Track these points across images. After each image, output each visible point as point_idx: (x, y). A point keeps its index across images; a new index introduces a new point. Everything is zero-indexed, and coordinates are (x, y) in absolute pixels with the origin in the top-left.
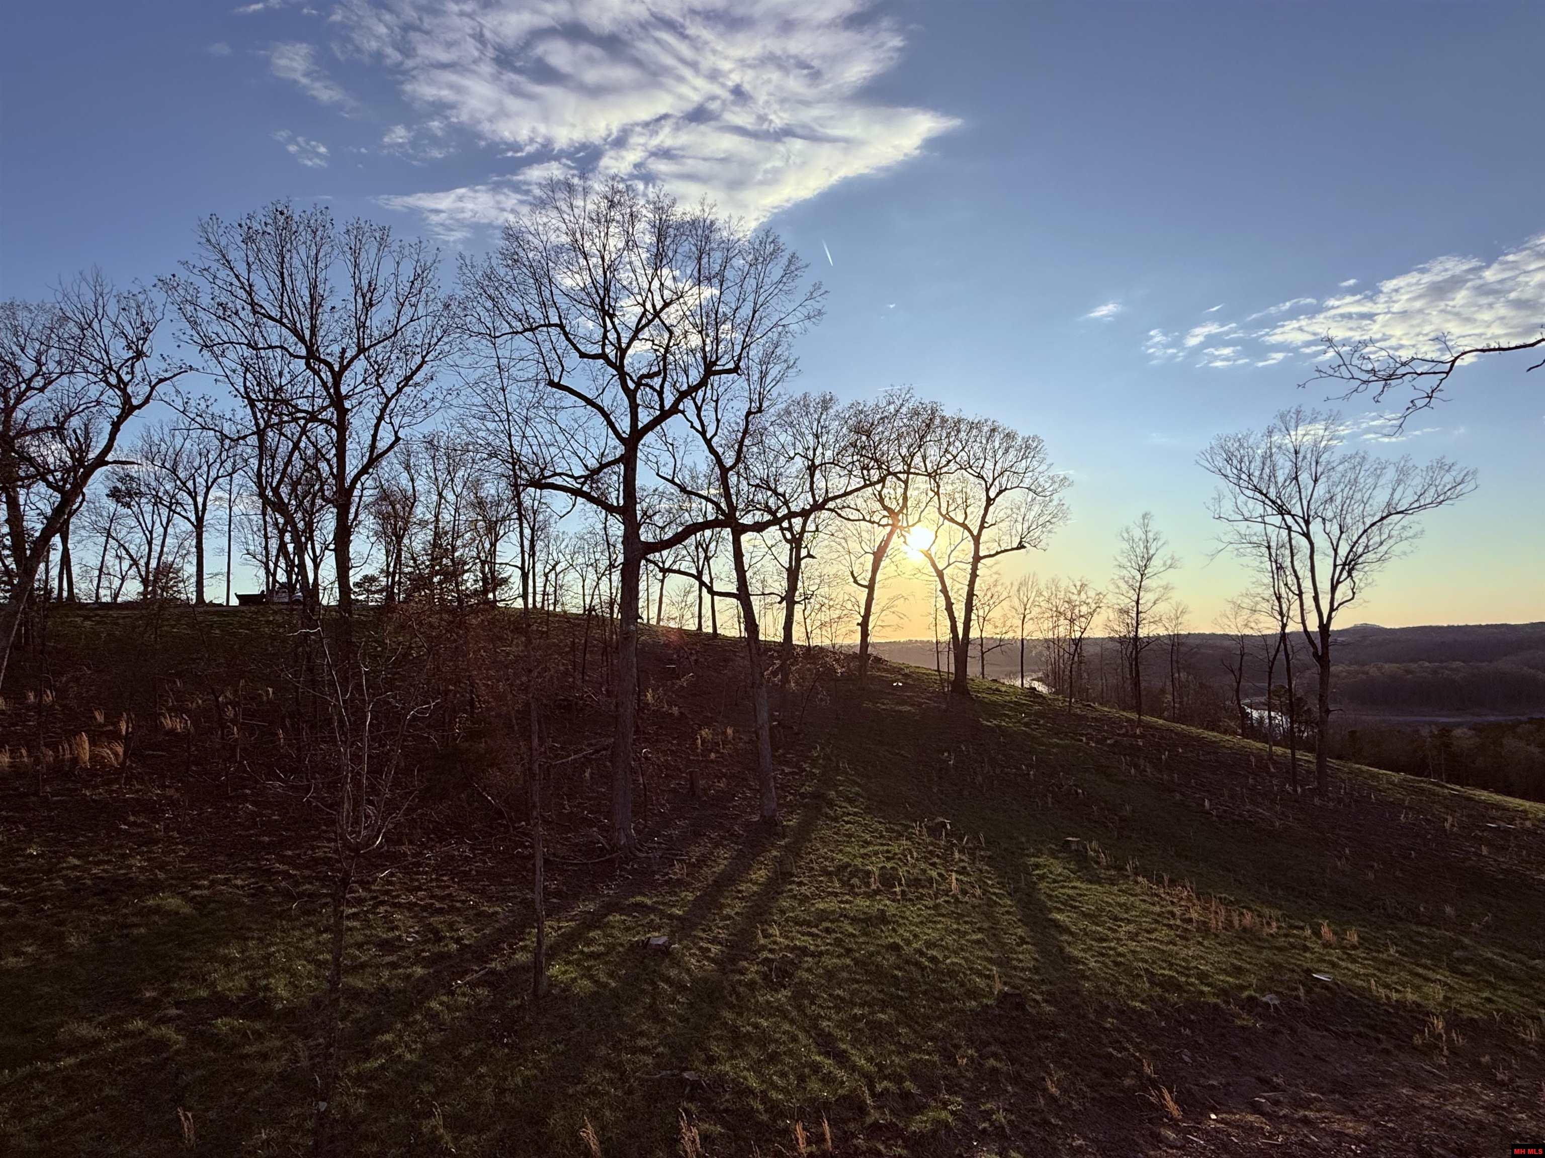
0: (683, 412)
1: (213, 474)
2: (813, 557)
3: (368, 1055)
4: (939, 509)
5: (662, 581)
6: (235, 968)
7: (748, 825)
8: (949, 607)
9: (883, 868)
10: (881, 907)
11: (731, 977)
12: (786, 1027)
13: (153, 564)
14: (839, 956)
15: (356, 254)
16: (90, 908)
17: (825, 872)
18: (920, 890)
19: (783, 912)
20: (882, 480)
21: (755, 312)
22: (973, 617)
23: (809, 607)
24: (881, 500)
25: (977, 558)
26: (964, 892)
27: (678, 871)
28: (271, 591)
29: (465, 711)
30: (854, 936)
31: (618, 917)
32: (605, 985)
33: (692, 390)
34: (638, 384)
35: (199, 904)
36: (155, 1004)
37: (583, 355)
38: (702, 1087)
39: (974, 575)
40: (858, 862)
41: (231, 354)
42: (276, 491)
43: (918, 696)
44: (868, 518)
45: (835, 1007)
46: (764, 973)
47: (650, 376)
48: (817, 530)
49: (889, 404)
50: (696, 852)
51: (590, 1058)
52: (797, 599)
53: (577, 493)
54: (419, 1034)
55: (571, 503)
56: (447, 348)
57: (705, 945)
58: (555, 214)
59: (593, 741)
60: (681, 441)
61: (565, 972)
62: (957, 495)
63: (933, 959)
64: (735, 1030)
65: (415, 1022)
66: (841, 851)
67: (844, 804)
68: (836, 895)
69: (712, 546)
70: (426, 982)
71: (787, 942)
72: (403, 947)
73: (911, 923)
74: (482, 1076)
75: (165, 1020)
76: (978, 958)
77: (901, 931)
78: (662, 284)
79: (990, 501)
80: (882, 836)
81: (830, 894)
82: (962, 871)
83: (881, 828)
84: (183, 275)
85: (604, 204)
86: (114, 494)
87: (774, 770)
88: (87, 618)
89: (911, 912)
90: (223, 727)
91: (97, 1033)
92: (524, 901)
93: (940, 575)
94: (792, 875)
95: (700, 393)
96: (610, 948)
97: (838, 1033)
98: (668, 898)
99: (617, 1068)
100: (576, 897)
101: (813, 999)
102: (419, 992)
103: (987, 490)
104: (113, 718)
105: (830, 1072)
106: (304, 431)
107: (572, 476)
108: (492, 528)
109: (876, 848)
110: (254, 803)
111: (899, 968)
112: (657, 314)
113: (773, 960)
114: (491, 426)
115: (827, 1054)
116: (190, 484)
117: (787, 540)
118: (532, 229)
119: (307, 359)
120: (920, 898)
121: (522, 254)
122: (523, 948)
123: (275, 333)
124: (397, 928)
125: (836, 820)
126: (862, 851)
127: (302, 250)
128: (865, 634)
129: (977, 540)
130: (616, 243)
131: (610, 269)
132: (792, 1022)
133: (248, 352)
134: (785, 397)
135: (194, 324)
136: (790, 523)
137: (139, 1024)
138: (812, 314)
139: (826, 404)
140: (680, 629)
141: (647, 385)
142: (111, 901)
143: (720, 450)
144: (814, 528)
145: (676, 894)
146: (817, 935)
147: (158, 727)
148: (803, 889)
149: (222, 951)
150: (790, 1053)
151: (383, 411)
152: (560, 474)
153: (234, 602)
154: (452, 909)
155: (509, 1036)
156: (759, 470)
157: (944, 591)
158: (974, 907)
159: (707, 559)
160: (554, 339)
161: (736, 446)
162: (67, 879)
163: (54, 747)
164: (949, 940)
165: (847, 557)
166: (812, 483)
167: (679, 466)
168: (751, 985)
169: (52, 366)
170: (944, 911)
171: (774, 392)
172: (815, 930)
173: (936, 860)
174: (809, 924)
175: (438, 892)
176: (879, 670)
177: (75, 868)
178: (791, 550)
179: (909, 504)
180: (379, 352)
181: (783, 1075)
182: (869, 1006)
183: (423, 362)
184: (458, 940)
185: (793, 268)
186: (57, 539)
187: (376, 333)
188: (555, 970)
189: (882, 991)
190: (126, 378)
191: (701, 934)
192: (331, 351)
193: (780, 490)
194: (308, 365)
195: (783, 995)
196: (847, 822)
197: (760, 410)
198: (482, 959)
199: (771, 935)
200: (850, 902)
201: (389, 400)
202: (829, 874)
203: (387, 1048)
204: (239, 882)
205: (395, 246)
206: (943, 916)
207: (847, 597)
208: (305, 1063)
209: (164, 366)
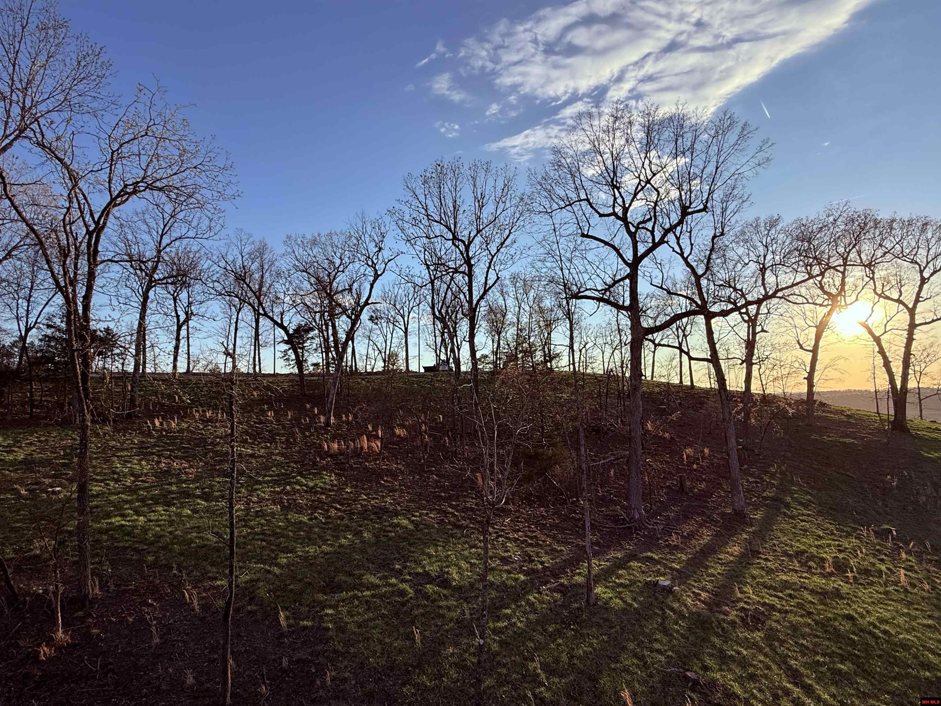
0: (667, 242)
1: (411, 305)
2: (766, 332)
3: (498, 619)
4: (875, 290)
5: (654, 352)
6: (434, 559)
7: (723, 515)
8: (887, 364)
9: (835, 557)
10: (836, 586)
11: (717, 615)
12: (762, 658)
13: (387, 353)
14: (802, 616)
15: (474, 179)
16: (371, 520)
17: (785, 553)
18: (871, 578)
19: (754, 577)
20: (822, 274)
21: (717, 168)
22: (910, 371)
23: (763, 366)
24: (822, 288)
25: (913, 326)
26: (914, 586)
27: (674, 540)
28: (438, 364)
29: (539, 431)
30: (813, 603)
31: (636, 564)
32: (631, 605)
33: (672, 228)
34: (637, 228)
35: (416, 525)
36: (400, 572)
37: (601, 215)
38: (700, 685)
39: (910, 340)
40: (813, 550)
41: (418, 243)
42: (440, 312)
43: (860, 432)
44: (810, 301)
45: (800, 652)
46: (741, 617)
47: (644, 222)
48: (769, 312)
49: (828, 216)
50: (687, 529)
51: (624, 648)
52: (754, 361)
53: (600, 300)
54: (524, 613)
55: (596, 306)
56: (522, 223)
57: (697, 591)
58: (582, 133)
59: (615, 453)
60: (666, 261)
61: (605, 593)
62: (891, 278)
63: (885, 632)
64: (722, 651)
65: (521, 605)
66: (798, 541)
67: (799, 507)
68: (796, 572)
69: (688, 327)
70: (526, 584)
71: (758, 599)
72: (513, 563)
73: (863, 602)
74: (560, 645)
75: (405, 581)
76: (930, 639)
77: (855, 606)
78: (650, 162)
79: (923, 281)
80: (833, 534)
81: (793, 570)
82: (910, 569)
83: (832, 527)
84: (398, 206)
85: (612, 119)
86: (371, 319)
87: (742, 479)
88: (363, 379)
89: (863, 593)
90: (422, 435)
91: (377, 581)
92: (578, 545)
93: (877, 340)
94: (760, 553)
95: (679, 228)
96: (633, 583)
97: (802, 670)
98: (669, 556)
99: (642, 658)
100: (609, 547)
101: (782, 642)
102: (523, 589)
103: (921, 272)
104: (375, 428)
105: (799, 698)
106: (452, 279)
107: (597, 290)
108: (548, 325)
109: (828, 542)
110: (436, 475)
111: (854, 633)
112: (648, 182)
113: (748, 610)
114: (548, 265)
115: (796, 684)
116: (401, 311)
117: (745, 321)
118: (568, 145)
119: (453, 240)
120: (872, 584)
121: (563, 161)
122: (579, 574)
123: (438, 229)
124: (509, 551)
125: (792, 517)
126: (816, 543)
127: (449, 183)
128: (811, 385)
129: (912, 312)
130: (619, 142)
131: (616, 158)
132: (766, 655)
133: (425, 240)
134: (741, 223)
135: (403, 230)
136: (747, 310)
137: (393, 581)
138: (761, 162)
139: (773, 223)
140: (668, 383)
141: (643, 228)
142: (380, 518)
143: (694, 264)
144: (766, 311)
145: (674, 554)
146: (782, 598)
147: (394, 434)
148: (769, 564)
149: (427, 550)
150: (766, 677)
151: (490, 263)
152: (590, 289)
153: (422, 370)
154: (537, 545)
155: (574, 625)
156: (722, 275)
157: (882, 352)
158: (923, 598)
159: (685, 336)
160: (584, 208)
161: (705, 261)
162: (362, 505)
163: (354, 441)
164: (901, 620)
165: (794, 330)
166: (763, 279)
167: (665, 277)
168: (733, 623)
169: (346, 259)
170: (894, 597)
171: (733, 220)
172: (780, 594)
173: (883, 557)
174: (775, 589)
175: (529, 534)
176: (824, 411)
177: (364, 500)
178: (749, 327)
179: (846, 288)
180: (487, 232)
181: (761, 690)
182: (830, 657)
183: (510, 233)
184: (542, 563)
185: (745, 133)
186: (350, 342)
187: (485, 221)
188: (599, 590)
189: (840, 648)
190: (375, 261)
191: (693, 583)
192: (464, 234)
193: (739, 287)
194: (453, 243)
195: (758, 635)
196: (803, 521)
197: (722, 234)
198: (556, 576)
199: (746, 592)
200: (809, 578)
201: (493, 257)
202: (790, 556)
203: (508, 617)
204: (432, 515)
205: (494, 171)
206: (893, 600)
207: (794, 359)
208: (468, 616)
209: (391, 253)
